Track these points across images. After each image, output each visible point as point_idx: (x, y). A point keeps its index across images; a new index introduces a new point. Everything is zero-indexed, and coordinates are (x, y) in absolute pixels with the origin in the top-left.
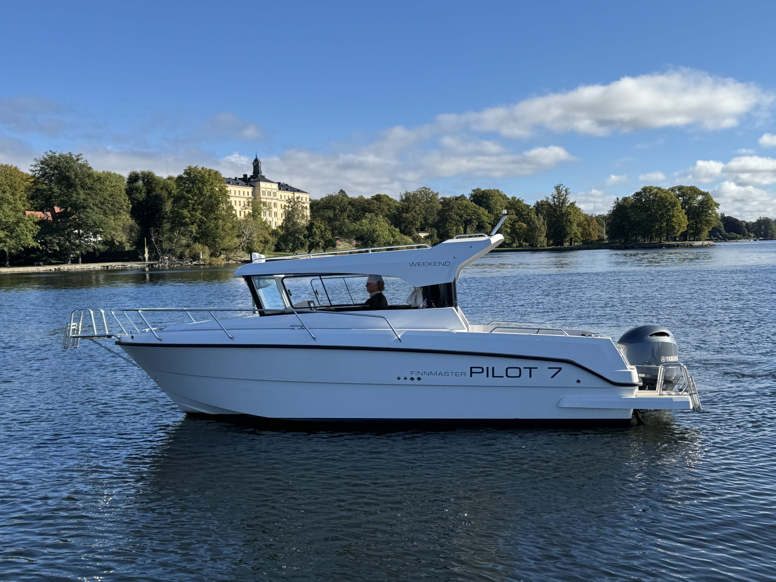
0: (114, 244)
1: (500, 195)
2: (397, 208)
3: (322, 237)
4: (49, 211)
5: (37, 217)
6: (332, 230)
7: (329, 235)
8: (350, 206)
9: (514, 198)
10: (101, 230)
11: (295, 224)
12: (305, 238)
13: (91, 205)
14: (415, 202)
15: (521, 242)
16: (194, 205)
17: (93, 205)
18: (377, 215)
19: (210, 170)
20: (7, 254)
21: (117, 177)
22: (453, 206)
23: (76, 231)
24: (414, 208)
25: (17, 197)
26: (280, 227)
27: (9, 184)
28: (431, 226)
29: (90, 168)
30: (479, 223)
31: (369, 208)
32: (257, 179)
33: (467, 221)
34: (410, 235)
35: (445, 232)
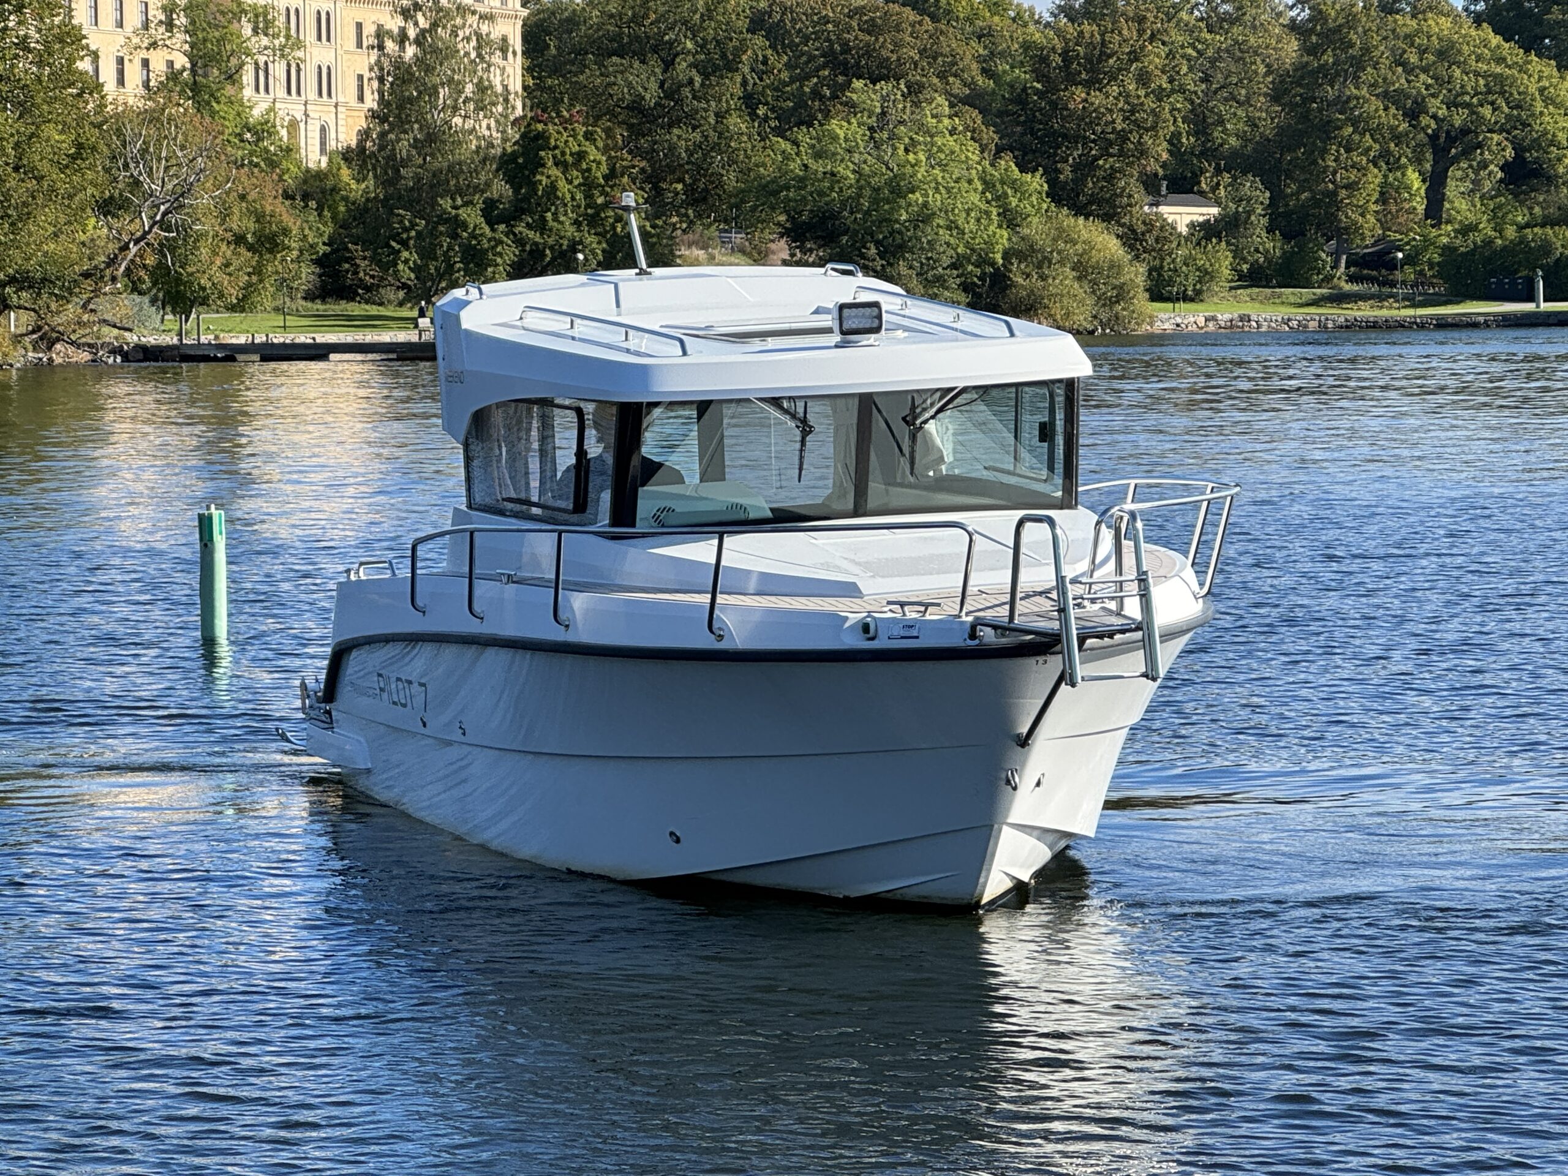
2: (1037, 58)
3: (593, 219)
8: (759, 40)
11: (433, 138)
12: (491, 223)
14: (1141, 20)
18: (914, 91)
22: (1366, 50)
26: (347, 155)
28: (1236, 163)
30: (1519, 149)
31: (868, 52)
33: (1451, 140)
34: (1107, 218)
35: (1317, 203)
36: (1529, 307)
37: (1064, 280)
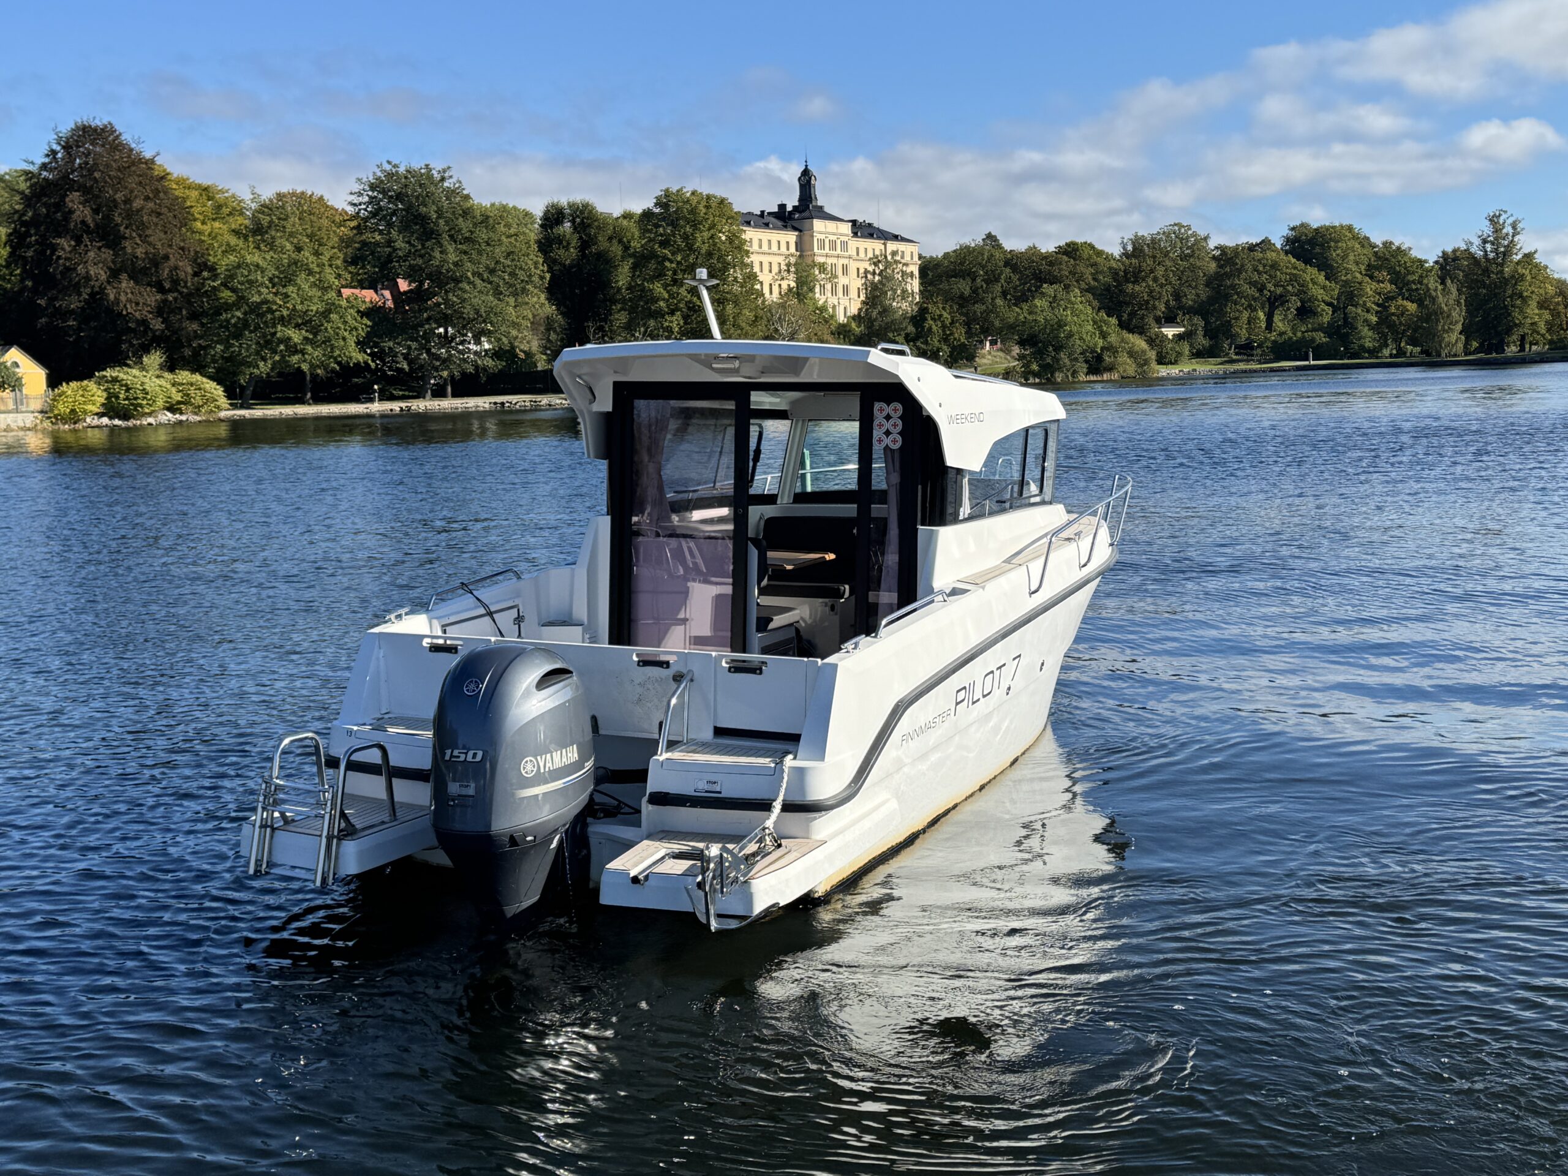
0: (516, 356)
1: (1356, 237)
2: (1115, 273)
3: (945, 339)
4: (386, 289)
5: (364, 302)
6: (967, 324)
7: (960, 334)
8: (1008, 270)
9: (1387, 244)
10: (489, 327)
11: (886, 311)
12: (908, 342)
13: (469, 274)
14: (1154, 257)
15: (1402, 345)
16: (675, 273)
17: (474, 274)
18: (1067, 287)
19: (708, 197)
20: (308, 378)
21: (521, 216)
22: (1242, 266)
23: (441, 330)
24: (1152, 271)
25: (325, 259)
26: (854, 318)
27: (309, 231)
28: (1191, 311)
29: (467, 197)
30: (1303, 302)
31: (1050, 272)
32: (806, 214)
33: (1276, 299)
34: (1140, 333)
35: (1222, 325)
36: (1306, 363)
37: (1123, 358)
